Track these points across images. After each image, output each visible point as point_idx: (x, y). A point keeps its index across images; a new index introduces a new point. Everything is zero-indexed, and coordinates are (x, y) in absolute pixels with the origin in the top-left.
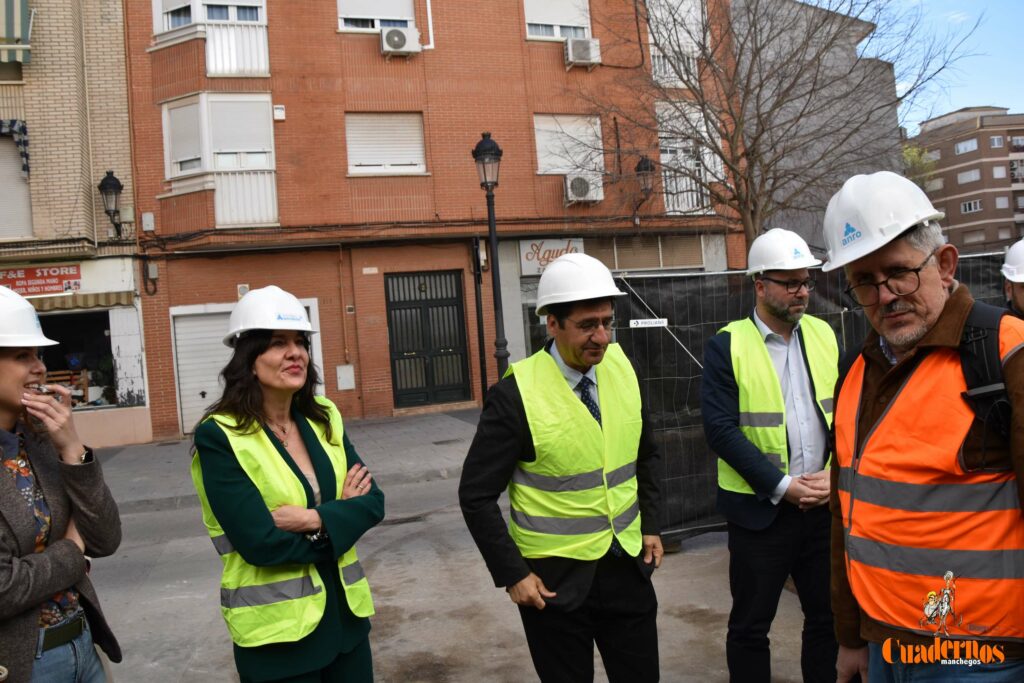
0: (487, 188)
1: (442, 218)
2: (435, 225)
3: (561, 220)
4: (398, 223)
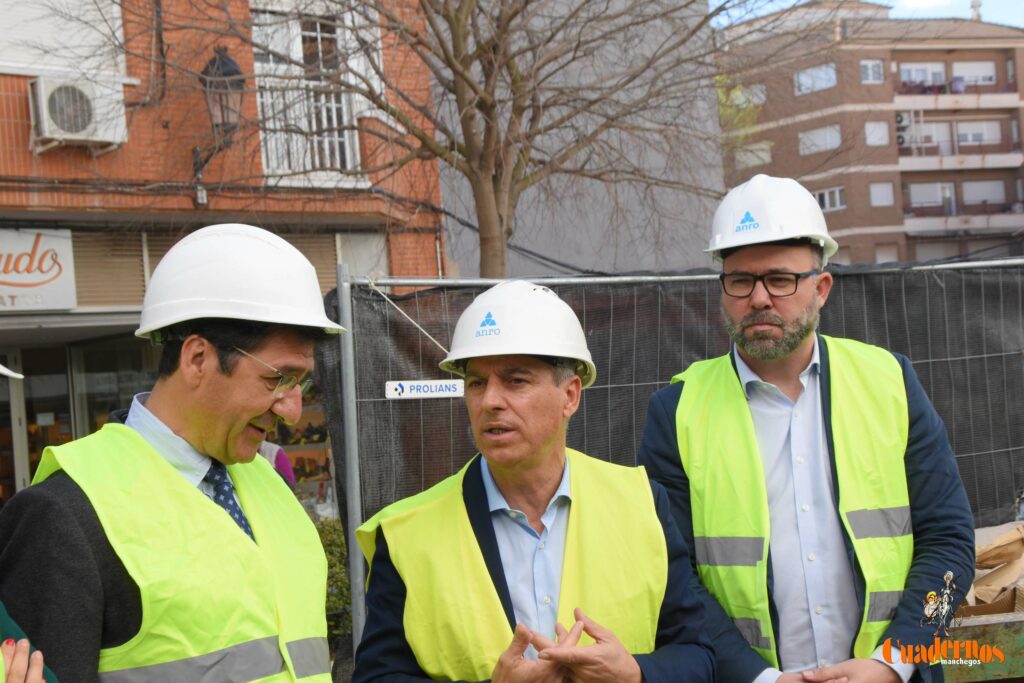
3: (25, 184)
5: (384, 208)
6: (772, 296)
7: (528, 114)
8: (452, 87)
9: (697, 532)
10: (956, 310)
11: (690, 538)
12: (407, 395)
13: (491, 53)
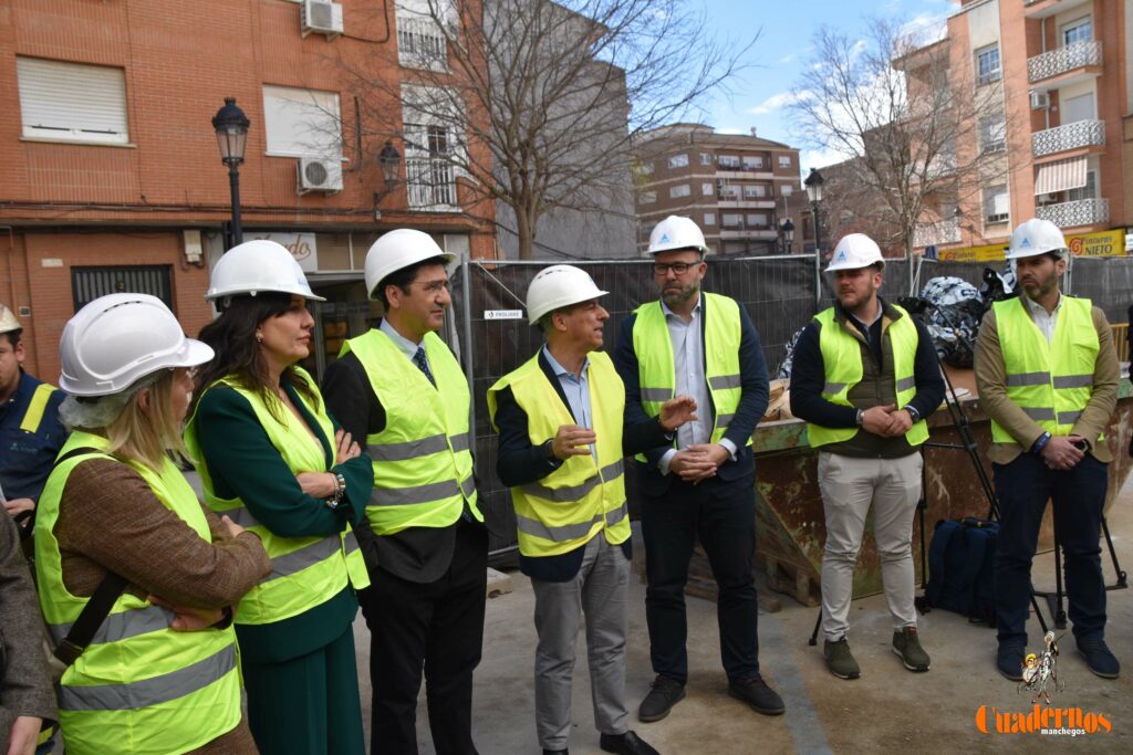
0: (230, 164)
1: (149, 201)
2: (140, 209)
3: (294, 211)
4: (93, 204)
5: (470, 223)
6: (676, 275)
7: (544, 176)
8: (506, 164)
9: (642, 386)
11: (638, 388)
12: (495, 317)
13: (526, 147)
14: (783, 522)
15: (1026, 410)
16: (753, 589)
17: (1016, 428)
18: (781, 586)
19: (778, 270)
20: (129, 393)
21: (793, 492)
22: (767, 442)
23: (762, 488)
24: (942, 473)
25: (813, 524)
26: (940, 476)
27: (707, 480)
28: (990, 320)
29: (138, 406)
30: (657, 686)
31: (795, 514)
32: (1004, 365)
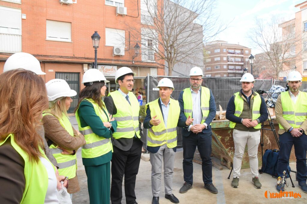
0: (95, 48)
1: (76, 56)
2: (73, 58)
3: (111, 60)
4: (61, 56)
5: (157, 65)
6: (197, 82)
7: (176, 54)
8: (166, 50)
10: (226, 83)
11: (183, 109)
12: (155, 90)
13: (172, 46)
14: (224, 147)
15: (287, 121)
16: (211, 162)
17: (284, 125)
18: (224, 164)
19: (233, 81)
20: (55, 101)
21: (227, 139)
22: (220, 125)
23: (219, 137)
24: (269, 137)
25: (232, 148)
26: (268, 138)
27: (199, 133)
28: (279, 97)
29: (57, 103)
30: (185, 184)
31: (227, 145)
32: (283, 109)
